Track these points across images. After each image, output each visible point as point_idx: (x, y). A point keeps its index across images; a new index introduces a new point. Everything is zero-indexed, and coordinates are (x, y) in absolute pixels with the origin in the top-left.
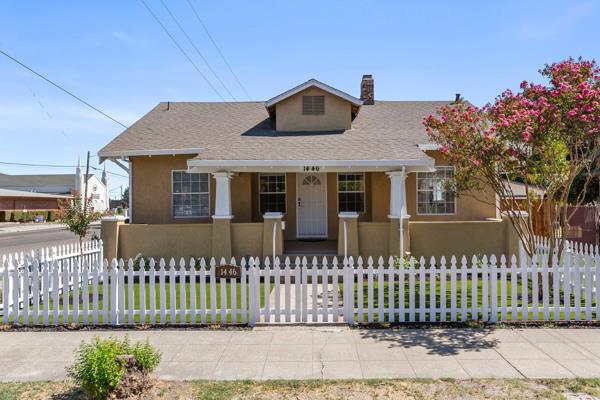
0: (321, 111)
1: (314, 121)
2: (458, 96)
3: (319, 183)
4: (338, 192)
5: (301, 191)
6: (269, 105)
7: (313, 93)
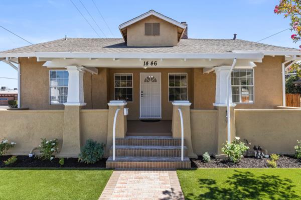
0: (157, 33)
1: (152, 39)
2: (235, 35)
3: (155, 81)
4: (169, 87)
5: (143, 86)
6: (122, 27)
7: (152, 21)
